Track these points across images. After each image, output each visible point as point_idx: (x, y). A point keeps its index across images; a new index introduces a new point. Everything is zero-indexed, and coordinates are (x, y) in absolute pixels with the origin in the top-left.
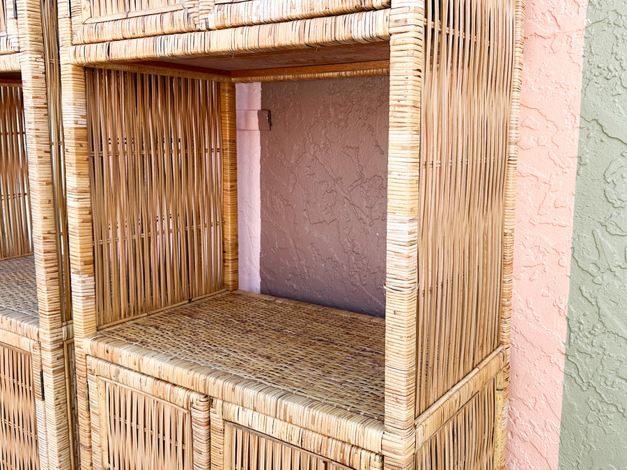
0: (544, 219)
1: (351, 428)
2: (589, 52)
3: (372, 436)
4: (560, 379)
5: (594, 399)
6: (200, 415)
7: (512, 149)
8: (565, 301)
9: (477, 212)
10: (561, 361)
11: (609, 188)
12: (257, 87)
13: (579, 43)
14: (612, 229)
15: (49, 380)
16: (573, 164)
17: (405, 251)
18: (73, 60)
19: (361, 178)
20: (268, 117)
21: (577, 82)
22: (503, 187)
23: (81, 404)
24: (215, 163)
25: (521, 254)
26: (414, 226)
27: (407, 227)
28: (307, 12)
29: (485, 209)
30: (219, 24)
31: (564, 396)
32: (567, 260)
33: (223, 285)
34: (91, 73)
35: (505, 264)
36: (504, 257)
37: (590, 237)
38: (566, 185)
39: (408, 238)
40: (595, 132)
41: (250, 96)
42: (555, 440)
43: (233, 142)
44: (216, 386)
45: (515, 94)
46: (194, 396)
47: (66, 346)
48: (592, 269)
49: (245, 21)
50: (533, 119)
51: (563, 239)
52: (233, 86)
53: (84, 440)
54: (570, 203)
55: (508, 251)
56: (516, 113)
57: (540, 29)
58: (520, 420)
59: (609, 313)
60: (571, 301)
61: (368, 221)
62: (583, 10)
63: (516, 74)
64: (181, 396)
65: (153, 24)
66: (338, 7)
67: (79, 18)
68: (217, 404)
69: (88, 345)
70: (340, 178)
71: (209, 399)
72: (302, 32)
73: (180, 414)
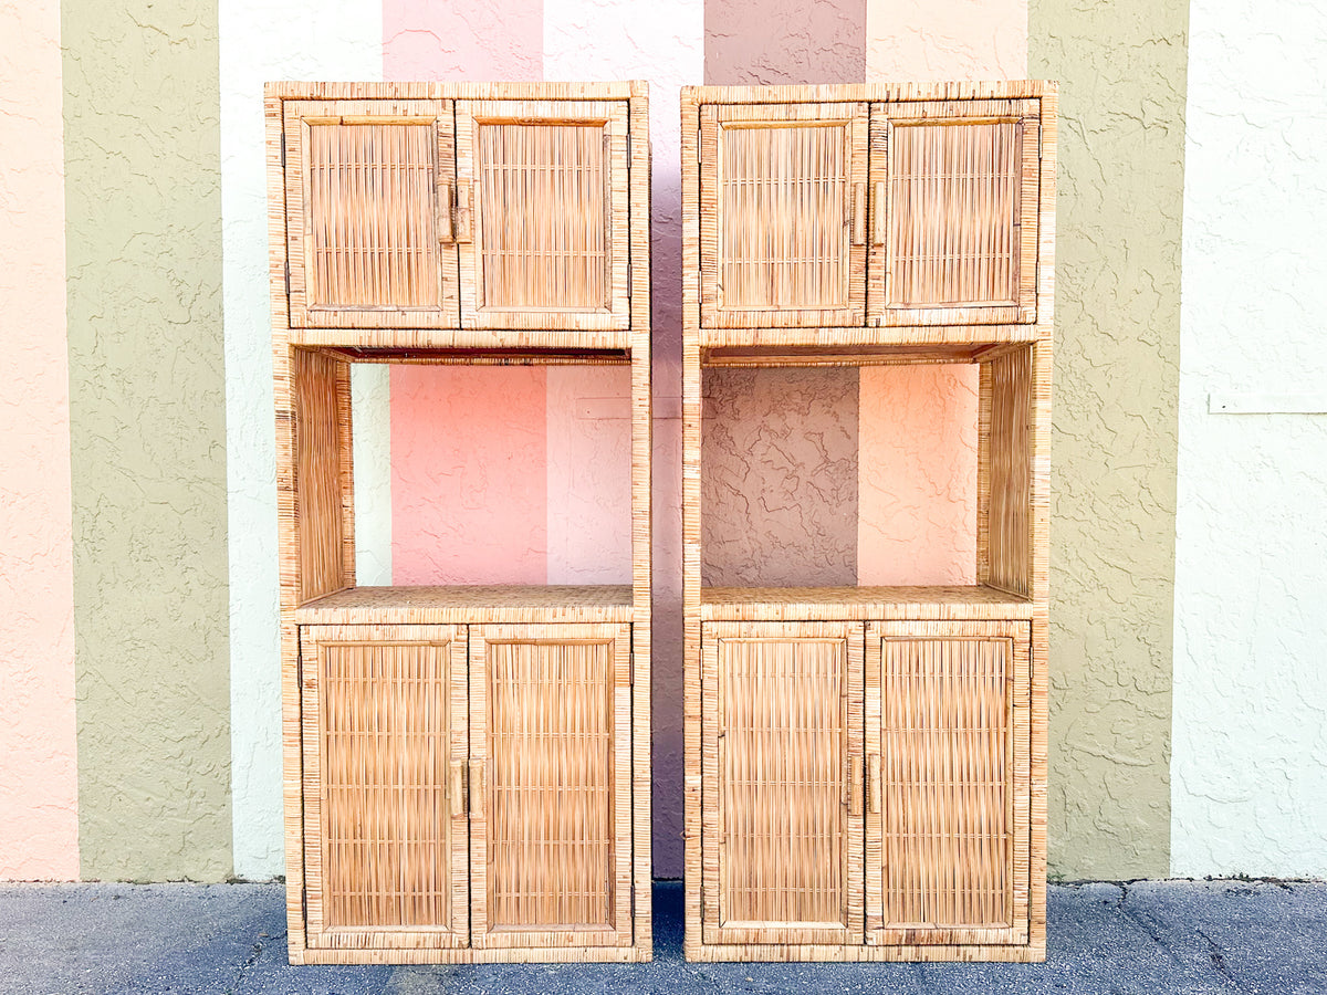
1: (1007, 609)
6: (856, 638)
15: (644, 661)
18: (702, 342)
19: (827, 461)
28: (972, 321)
30: (891, 323)
44: (873, 611)
46: (851, 625)
49: (916, 323)
53: (692, 710)
61: (835, 502)
64: (837, 628)
65: (812, 319)
66: (1000, 320)
67: (713, 305)
68: (875, 625)
69: (707, 611)
70: (802, 464)
71: (866, 623)
72: (968, 335)
73: (829, 647)
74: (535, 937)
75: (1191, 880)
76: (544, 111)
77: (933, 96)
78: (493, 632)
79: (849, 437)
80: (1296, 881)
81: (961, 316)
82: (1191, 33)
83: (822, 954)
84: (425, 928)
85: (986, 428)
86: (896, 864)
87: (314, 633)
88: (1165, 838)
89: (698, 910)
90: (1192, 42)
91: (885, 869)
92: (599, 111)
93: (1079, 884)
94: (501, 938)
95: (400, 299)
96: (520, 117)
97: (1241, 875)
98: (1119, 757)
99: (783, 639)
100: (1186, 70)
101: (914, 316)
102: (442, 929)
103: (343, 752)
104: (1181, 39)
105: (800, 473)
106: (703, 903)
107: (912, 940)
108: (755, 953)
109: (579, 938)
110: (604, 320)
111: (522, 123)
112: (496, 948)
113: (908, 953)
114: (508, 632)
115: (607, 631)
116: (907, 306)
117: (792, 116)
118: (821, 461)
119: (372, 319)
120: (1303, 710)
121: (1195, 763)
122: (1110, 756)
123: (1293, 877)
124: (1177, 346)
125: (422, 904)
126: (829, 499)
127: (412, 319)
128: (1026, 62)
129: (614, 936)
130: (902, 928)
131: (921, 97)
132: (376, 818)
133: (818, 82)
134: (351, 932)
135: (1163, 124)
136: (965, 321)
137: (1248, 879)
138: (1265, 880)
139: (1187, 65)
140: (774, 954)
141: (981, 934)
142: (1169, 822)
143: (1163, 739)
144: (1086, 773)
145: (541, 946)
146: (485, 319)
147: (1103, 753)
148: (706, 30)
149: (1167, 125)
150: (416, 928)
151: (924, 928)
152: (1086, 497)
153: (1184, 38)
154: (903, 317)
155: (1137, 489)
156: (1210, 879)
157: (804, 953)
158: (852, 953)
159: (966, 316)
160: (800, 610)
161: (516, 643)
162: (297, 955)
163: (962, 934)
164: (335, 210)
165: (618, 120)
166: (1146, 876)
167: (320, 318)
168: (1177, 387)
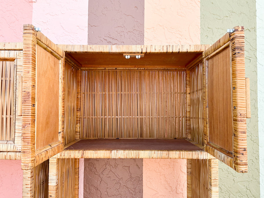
19: (131, 177)
70: (122, 178)
79: (139, 168)
82: (257, 27)
85: (190, 170)
90: (258, 31)
92: (12, 54)
100: (256, 40)
104: (254, 29)
105: (121, 182)
118: (129, 177)
124: (257, 137)
126: (132, 192)
128: (200, 36)
135: (249, 58)
139: (256, 38)
148: (88, 24)
149: (250, 58)
152: (227, 192)
153: (255, 29)
155: (245, 190)
165: (20, 59)
168: (258, 152)
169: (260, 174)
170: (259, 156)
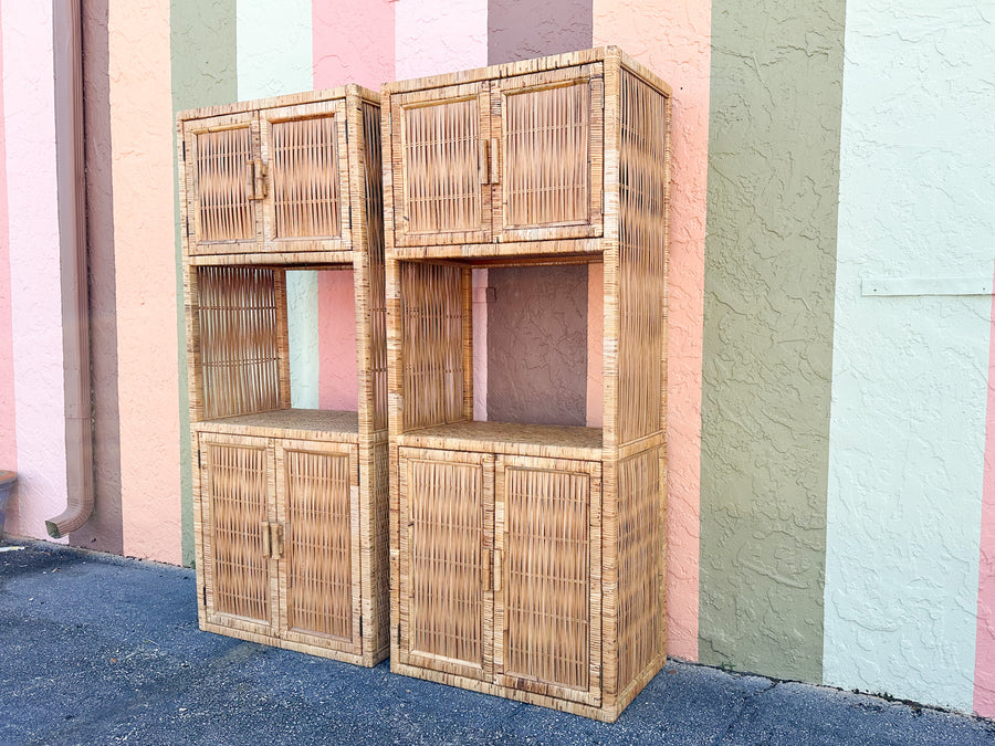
0: (685, 354)
1: (584, 452)
2: (708, 253)
3: (596, 454)
4: (698, 453)
5: (718, 463)
6: (489, 466)
7: (665, 310)
8: (699, 404)
9: (646, 344)
10: (698, 442)
11: (721, 332)
12: (485, 272)
13: (702, 247)
14: (724, 357)
15: (365, 469)
16: (701, 319)
17: (613, 355)
18: (396, 256)
19: (566, 334)
20: (493, 293)
21: (701, 270)
22: (660, 332)
23: (393, 481)
24: (451, 327)
25: (674, 376)
26: (616, 343)
27: (614, 343)
28: (559, 237)
29: (650, 343)
30: (506, 240)
31: (701, 464)
32: (700, 379)
33: (463, 416)
34: (402, 264)
35: (663, 380)
36: (662, 375)
37: (711, 363)
38: (697, 332)
39: (614, 348)
40: (712, 300)
41: (481, 278)
42: (697, 493)
43: (471, 310)
44: (499, 447)
45: (665, 277)
46: (485, 456)
47: (381, 446)
48: (714, 382)
49: (522, 239)
50: (677, 292)
51: (696, 365)
52: (470, 270)
53: (393, 505)
54: (700, 342)
55: (664, 372)
56: (666, 289)
57: (679, 238)
58: (676, 485)
59: (724, 408)
60: (703, 404)
61: (572, 364)
62: (704, 227)
63: (666, 265)
64: (476, 458)
65: (459, 238)
66: (576, 235)
67: (402, 231)
68: (501, 457)
69: (400, 439)
70: (550, 336)
71: (495, 455)
72: (556, 247)
73: (473, 470)
74: (310, 638)
75: (840, 689)
76: (302, 111)
77: (530, 70)
78: (286, 443)
79: (582, 316)
80: (936, 709)
81: (551, 234)
83: (469, 684)
84: (259, 621)
86: (513, 630)
87: (204, 437)
88: (819, 651)
89: (396, 639)
91: (507, 632)
92: (330, 107)
93: (744, 674)
94: (294, 635)
95: (239, 236)
96: (290, 116)
97: (886, 694)
98: (778, 577)
99: (445, 462)
101: (521, 234)
102: (267, 623)
103: (221, 509)
105: (549, 342)
106: (400, 635)
107: (521, 685)
108: (429, 675)
109: (334, 644)
110: (337, 244)
111: (291, 120)
112: (293, 641)
113: (520, 695)
114: (295, 445)
115: (344, 448)
116: (517, 227)
117: (443, 96)
118: (563, 333)
119: (224, 248)
120: (948, 560)
121: (846, 593)
122: (773, 576)
123: (935, 704)
125: (259, 607)
126: (568, 361)
127: (244, 247)
129: (350, 647)
130: (516, 676)
131: (523, 72)
132: (236, 551)
133: (561, 53)
134: (226, 617)
135: (824, 52)
136: (554, 237)
137: (891, 699)
138: (906, 702)
140: (438, 678)
141: (568, 692)
142: (821, 638)
143: (819, 568)
144: (753, 587)
145: (313, 645)
146: (276, 246)
147: (767, 572)
149: (828, 51)
150: (255, 621)
151: (530, 679)
152: (755, 365)
154: (512, 235)
155: (798, 360)
156: (857, 692)
157: (457, 681)
158: (485, 687)
159: (554, 233)
160: (452, 442)
161: (299, 451)
162: (203, 626)
163: (555, 688)
164: (208, 184)
165: (342, 111)
166: (802, 679)
167: (202, 250)
168: (833, 273)
169: (835, 326)
170: (834, 285)
